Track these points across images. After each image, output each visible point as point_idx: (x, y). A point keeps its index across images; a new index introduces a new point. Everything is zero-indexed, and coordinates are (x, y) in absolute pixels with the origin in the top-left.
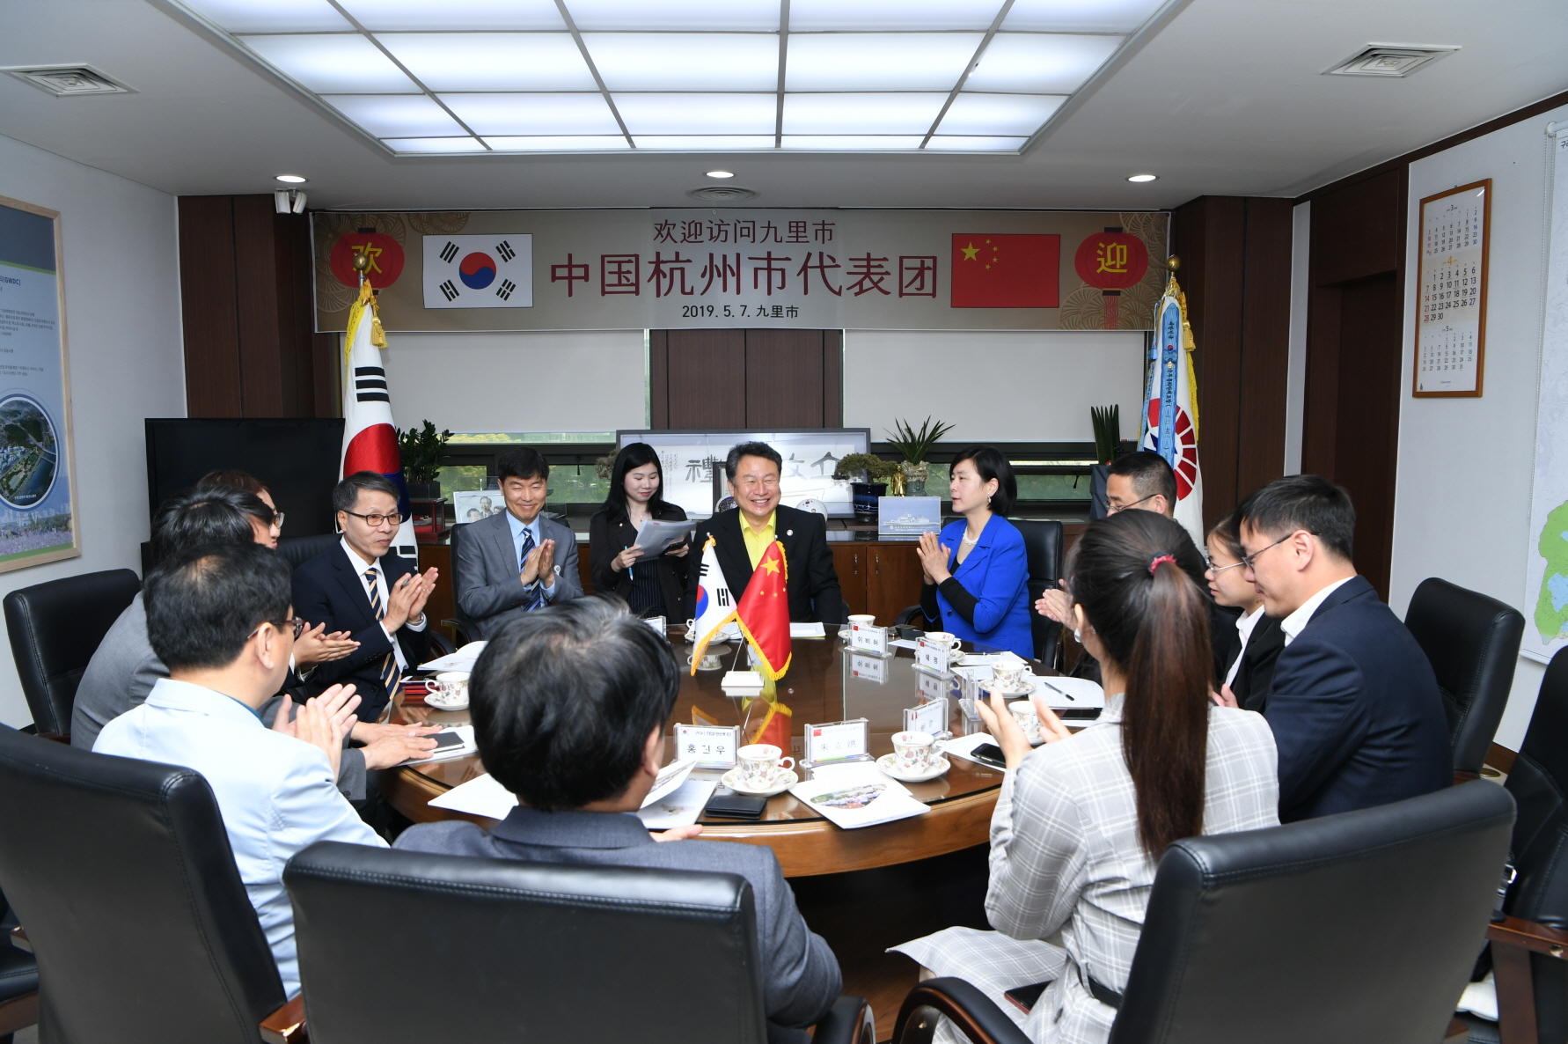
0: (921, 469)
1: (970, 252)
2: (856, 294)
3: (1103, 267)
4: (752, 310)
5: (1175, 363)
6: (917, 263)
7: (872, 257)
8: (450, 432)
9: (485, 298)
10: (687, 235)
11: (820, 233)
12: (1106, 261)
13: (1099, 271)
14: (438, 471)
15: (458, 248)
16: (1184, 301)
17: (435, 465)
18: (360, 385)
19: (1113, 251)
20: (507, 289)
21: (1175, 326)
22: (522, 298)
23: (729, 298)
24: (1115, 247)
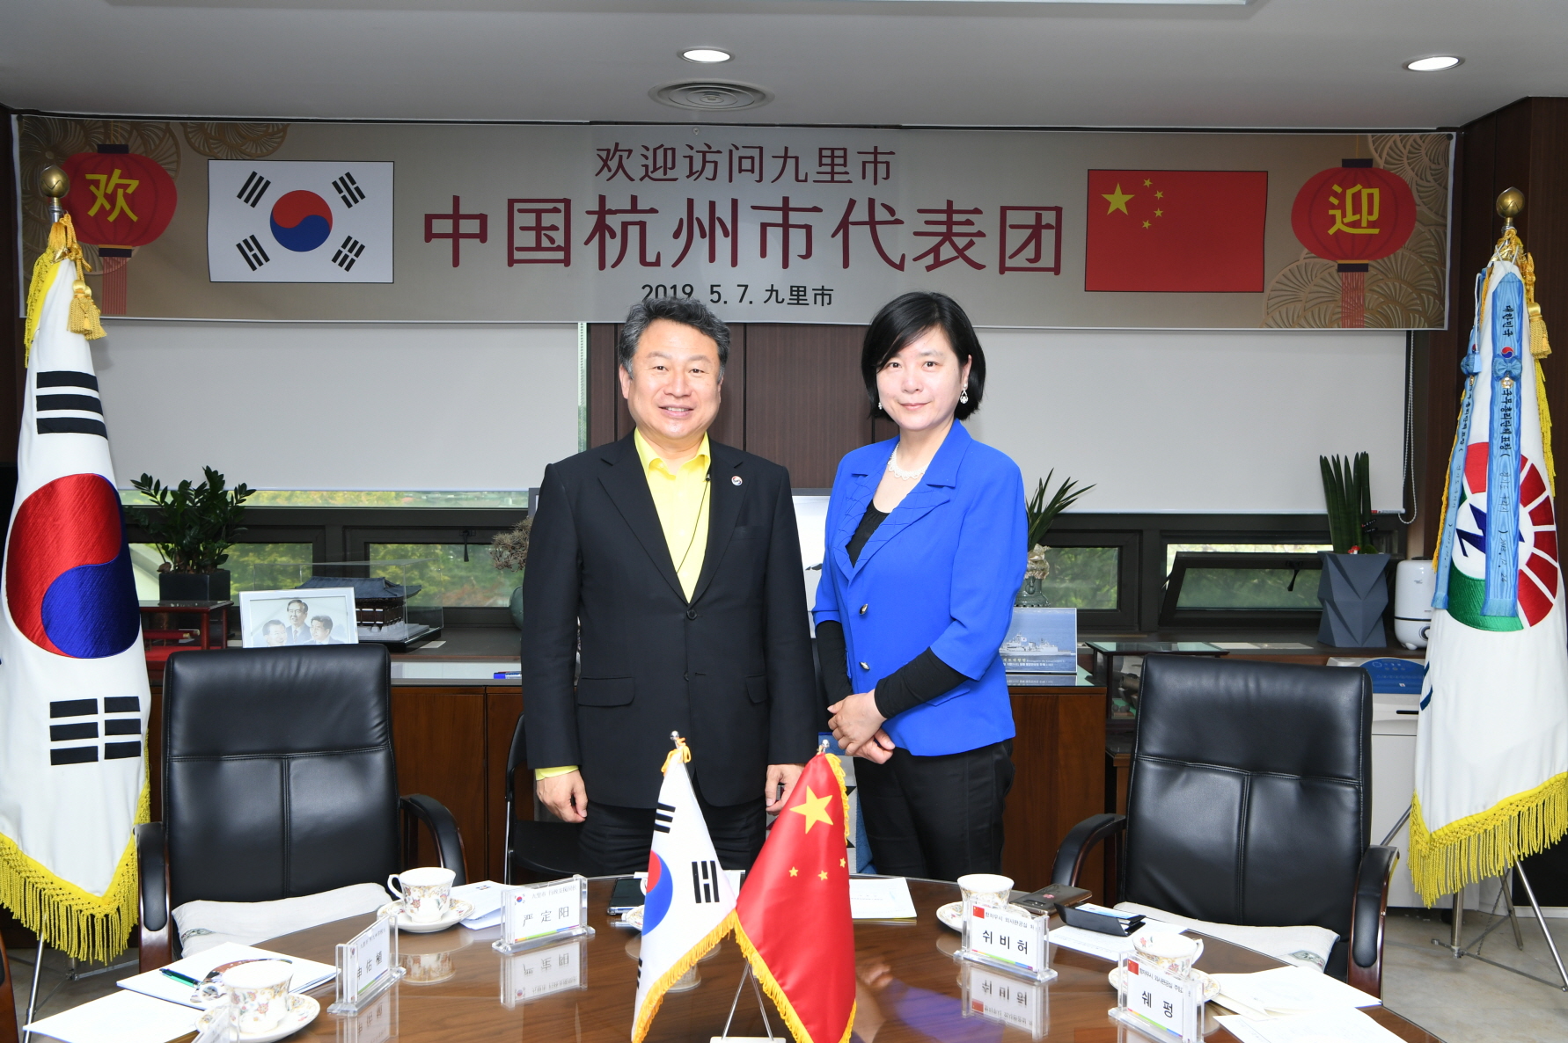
0: (1036, 558)
1: (1118, 201)
2: (929, 268)
3: (1338, 225)
4: (757, 293)
5: (1517, 379)
6: (1029, 218)
7: (955, 207)
8: (248, 488)
9: (315, 266)
10: (651, 169)
11: (870, 168)
12: (1344, 215)
13: (1331, 232)
14: (225, 552)
15: (268, 183)
16: (1530, 268)
17: (221, 542)
18: (44, 403)
19: (1357, 198)
20: (350, 252)
21: (1515, 314)
22: (375, 267)
23: (721, 272)
24: (1360, 192)
